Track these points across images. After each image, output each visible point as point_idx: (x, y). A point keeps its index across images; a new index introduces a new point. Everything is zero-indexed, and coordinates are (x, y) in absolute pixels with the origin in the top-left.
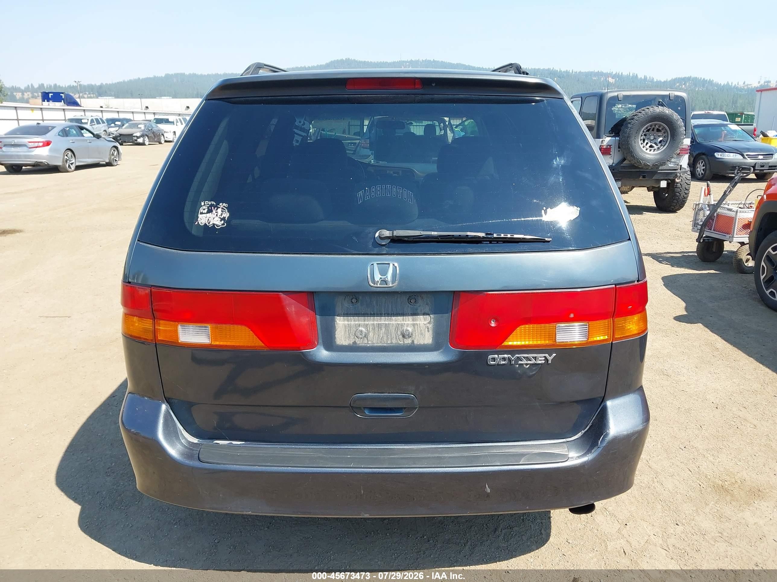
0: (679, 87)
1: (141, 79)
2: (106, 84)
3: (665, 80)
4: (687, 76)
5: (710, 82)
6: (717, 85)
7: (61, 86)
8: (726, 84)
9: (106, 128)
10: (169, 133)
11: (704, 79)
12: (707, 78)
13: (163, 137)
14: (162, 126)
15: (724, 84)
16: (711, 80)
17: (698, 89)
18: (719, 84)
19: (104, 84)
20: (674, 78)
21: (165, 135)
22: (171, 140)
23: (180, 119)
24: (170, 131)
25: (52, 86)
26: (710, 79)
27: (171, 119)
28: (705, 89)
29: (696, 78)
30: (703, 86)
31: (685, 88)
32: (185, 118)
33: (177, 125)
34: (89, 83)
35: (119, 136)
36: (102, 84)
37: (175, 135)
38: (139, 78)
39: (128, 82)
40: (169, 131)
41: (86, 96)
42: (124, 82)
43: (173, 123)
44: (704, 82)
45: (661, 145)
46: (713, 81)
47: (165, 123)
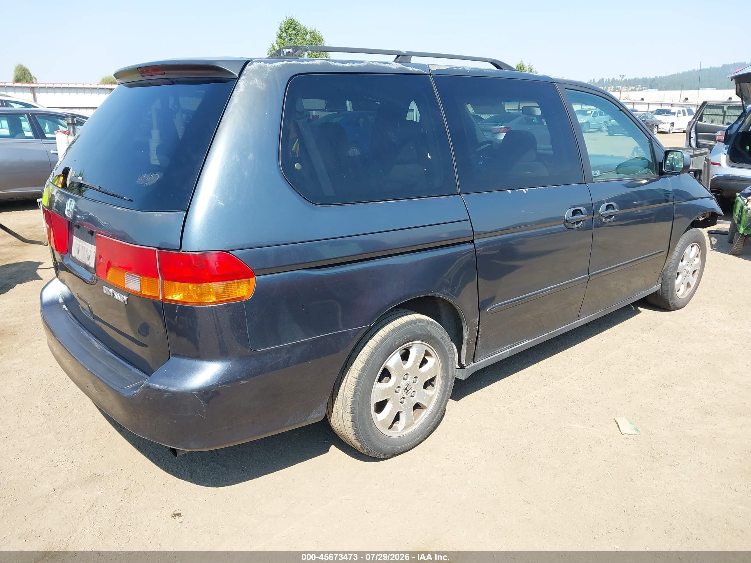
1: (696, 70)
2: (660, 77)
7: (618, 80)
9: (608, 120)
10: (667, 124)
13: (656, 128)
14: (658, 118)
19: (658, 77)
21: (660, 126)
22: (667, 131)
23: (683, 111)
24: (668, 122)
25: (611, 80)
27: (673, 109)
32: (691, 110)
33: (677, 116)
34: (644, 77)
35: (611, 127)
36: (656, 77)
37: (673, 127)
38: (694, 70)
39: (682, 74)
40: (666, 122)
41: (637, 89)
42: (678, 74)
43: (674, 114)
47: (666, 114)
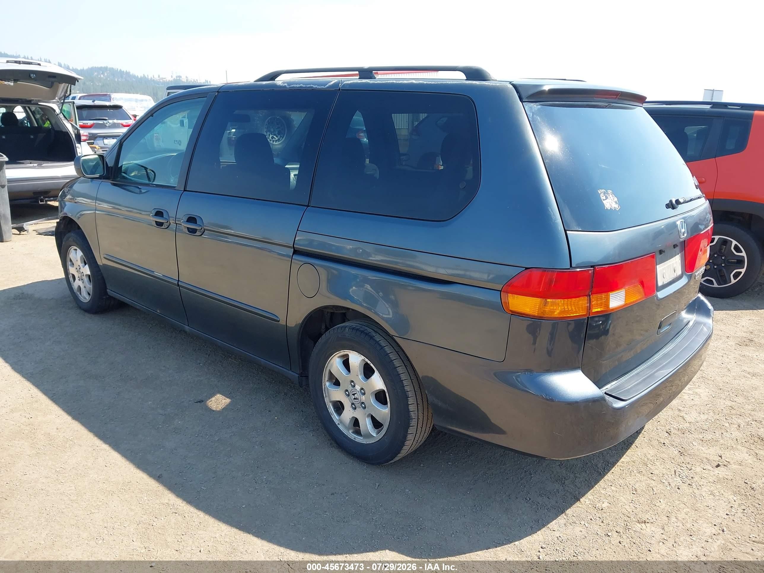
0: (98, 76)
3: (82, 68)
4: (103, 65)
5: (128, 74)
6: (134, 76)
8: (142, 76)
11: (120, 70)
12: (124, 69)
15: (141, 77)
16: (128, 71)
17: (118, 79)
18: (136, 76)
20: (90, 67)
26: (126, 71)
28: (124, 80)
29: (112, 69)
30: (122, 77)
31: (104, 78)
44: (121, 72)
45: (280, 137)
46: (129, 72)
